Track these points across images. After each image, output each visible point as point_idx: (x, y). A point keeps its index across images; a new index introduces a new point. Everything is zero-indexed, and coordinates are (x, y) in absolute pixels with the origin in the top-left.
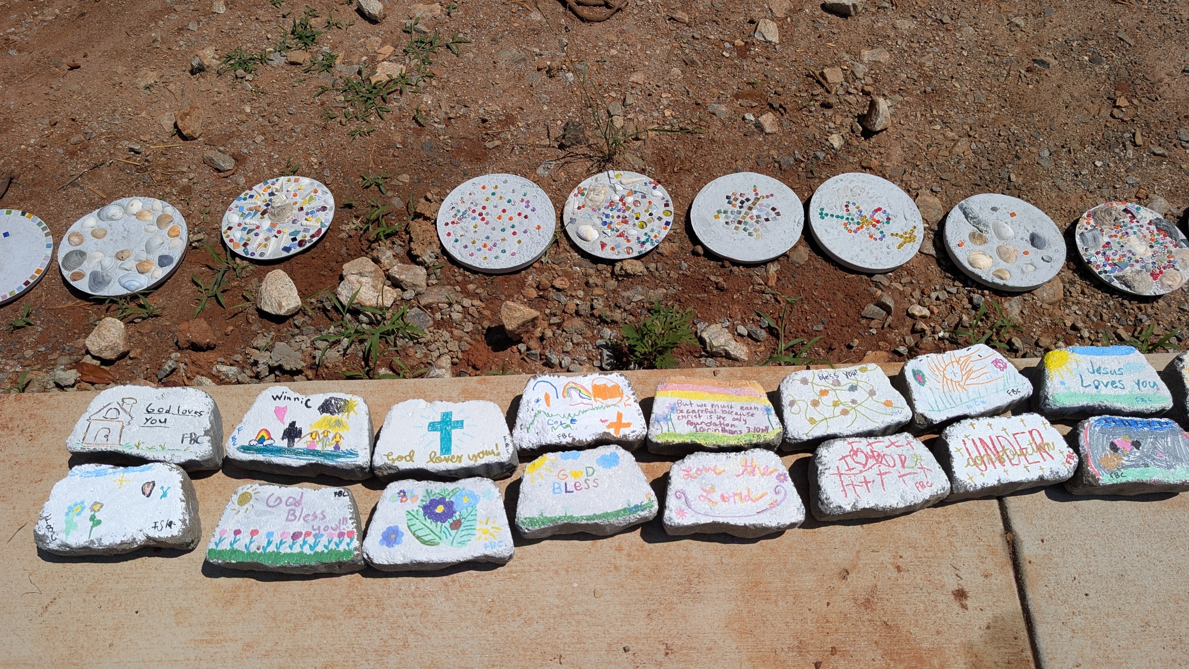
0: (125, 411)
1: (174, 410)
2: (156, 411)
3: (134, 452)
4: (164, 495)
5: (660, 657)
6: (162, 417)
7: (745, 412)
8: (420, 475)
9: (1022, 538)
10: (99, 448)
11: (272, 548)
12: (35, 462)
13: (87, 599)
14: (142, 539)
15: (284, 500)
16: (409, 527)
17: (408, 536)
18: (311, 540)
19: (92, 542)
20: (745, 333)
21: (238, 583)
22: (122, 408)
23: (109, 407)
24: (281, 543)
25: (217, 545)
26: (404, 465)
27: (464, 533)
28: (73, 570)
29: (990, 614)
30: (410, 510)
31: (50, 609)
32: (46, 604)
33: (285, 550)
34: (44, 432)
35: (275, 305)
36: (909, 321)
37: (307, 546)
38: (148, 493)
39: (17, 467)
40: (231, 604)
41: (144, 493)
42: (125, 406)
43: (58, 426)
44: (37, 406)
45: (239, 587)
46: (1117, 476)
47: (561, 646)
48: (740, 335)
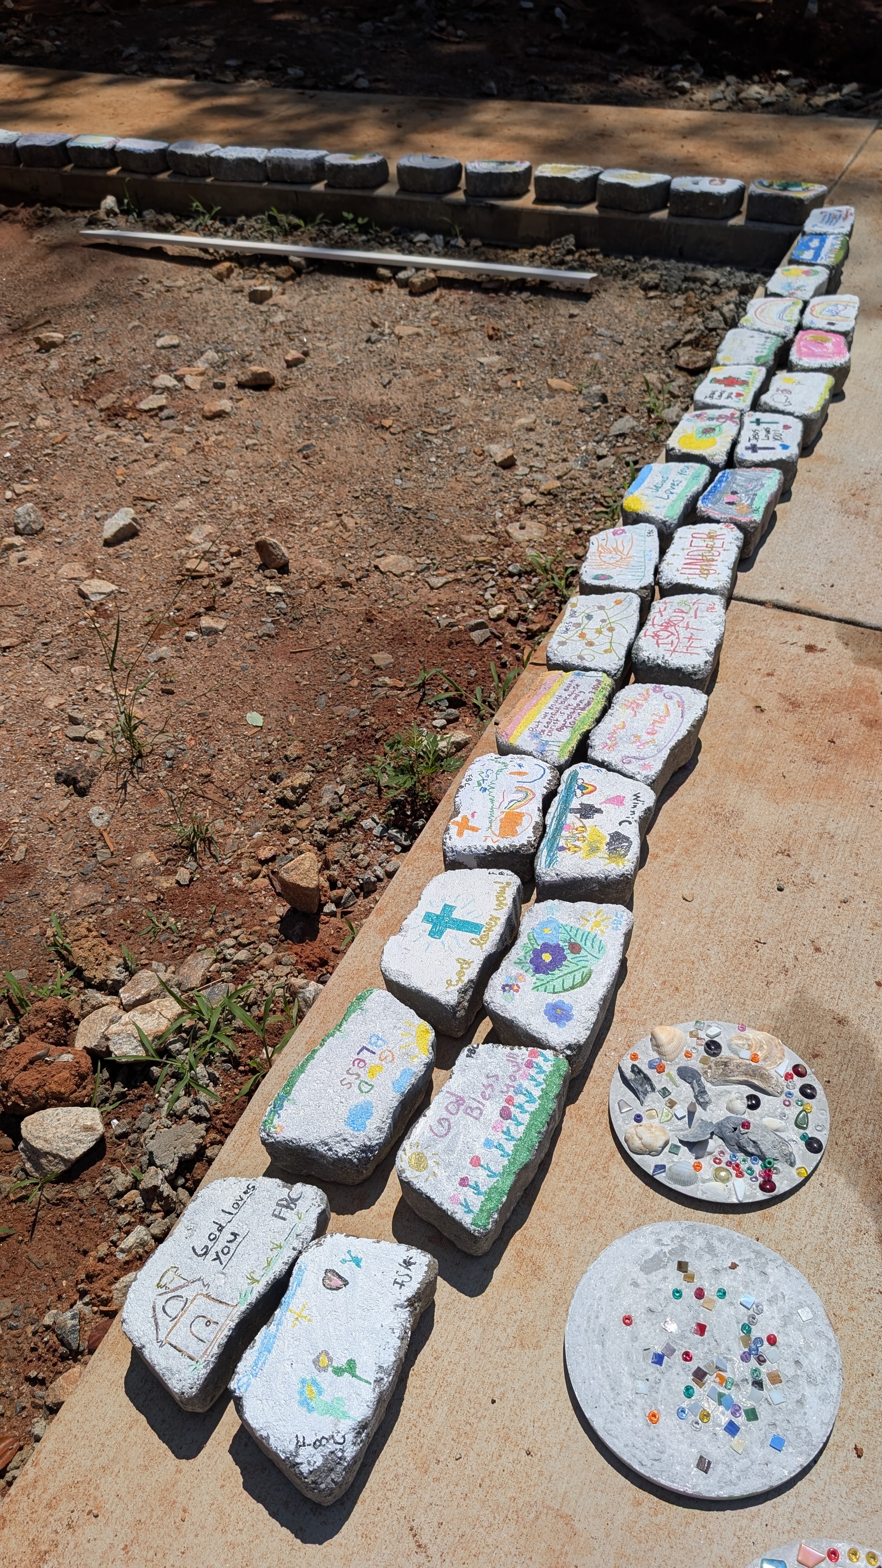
0: (181, 1287)
1: (223, 1219)
2: (210, 1244)
3: (260, 1288)
4: (357, 1262)
5: (789, 861)
6: (226, 1236)
7: (571, 689)
8: (492, 964)
9: (775, 598)
10: (222, 1339)
11: (509, 1147)
12: (143, 1517)
13: (436, 1475)
14: (407, 1315)
15: (445, 1114)
16: (554, 993)
17: (566, 998)
18: (520, 1099)
19: (378, 1381)
20: (444, 722)
21: (513, 1252)
22: (173, 1291)
23: (159, 1310)
24: (507, 1132)
25: (470, 1211)
26: (472, 972)
27: (589, 943)
28: (375, 1487)
29: (835, 640)
30: (533, 986)
31: (424, 1541)
32: (413, 1545)
33: (518, 1132)
34: (97, 1488)
35: (82, 1136)
36: (503, 623)
37: (526, 1106)
38: (340, 1283)
39: (135, 1550)
40: (539, 1268)
41: (338, 1288)
42: (172, 1286)
43: (103, 1460)
44: (38, 1492)
45: (519, 1253)
46: (757, 510)
47: (745, 937)
48: (443, 727)
